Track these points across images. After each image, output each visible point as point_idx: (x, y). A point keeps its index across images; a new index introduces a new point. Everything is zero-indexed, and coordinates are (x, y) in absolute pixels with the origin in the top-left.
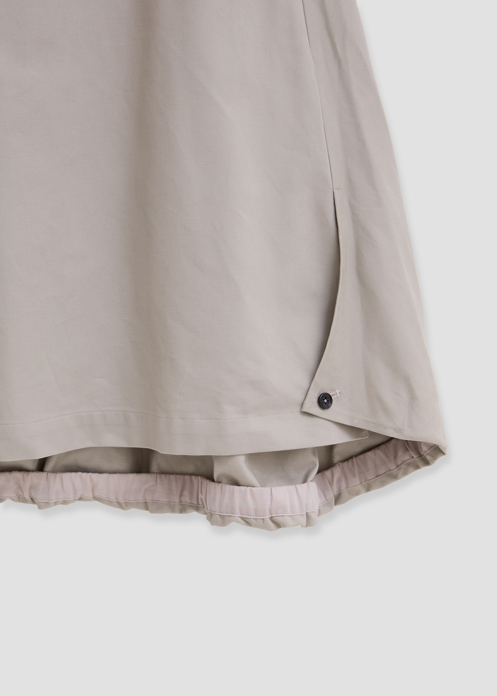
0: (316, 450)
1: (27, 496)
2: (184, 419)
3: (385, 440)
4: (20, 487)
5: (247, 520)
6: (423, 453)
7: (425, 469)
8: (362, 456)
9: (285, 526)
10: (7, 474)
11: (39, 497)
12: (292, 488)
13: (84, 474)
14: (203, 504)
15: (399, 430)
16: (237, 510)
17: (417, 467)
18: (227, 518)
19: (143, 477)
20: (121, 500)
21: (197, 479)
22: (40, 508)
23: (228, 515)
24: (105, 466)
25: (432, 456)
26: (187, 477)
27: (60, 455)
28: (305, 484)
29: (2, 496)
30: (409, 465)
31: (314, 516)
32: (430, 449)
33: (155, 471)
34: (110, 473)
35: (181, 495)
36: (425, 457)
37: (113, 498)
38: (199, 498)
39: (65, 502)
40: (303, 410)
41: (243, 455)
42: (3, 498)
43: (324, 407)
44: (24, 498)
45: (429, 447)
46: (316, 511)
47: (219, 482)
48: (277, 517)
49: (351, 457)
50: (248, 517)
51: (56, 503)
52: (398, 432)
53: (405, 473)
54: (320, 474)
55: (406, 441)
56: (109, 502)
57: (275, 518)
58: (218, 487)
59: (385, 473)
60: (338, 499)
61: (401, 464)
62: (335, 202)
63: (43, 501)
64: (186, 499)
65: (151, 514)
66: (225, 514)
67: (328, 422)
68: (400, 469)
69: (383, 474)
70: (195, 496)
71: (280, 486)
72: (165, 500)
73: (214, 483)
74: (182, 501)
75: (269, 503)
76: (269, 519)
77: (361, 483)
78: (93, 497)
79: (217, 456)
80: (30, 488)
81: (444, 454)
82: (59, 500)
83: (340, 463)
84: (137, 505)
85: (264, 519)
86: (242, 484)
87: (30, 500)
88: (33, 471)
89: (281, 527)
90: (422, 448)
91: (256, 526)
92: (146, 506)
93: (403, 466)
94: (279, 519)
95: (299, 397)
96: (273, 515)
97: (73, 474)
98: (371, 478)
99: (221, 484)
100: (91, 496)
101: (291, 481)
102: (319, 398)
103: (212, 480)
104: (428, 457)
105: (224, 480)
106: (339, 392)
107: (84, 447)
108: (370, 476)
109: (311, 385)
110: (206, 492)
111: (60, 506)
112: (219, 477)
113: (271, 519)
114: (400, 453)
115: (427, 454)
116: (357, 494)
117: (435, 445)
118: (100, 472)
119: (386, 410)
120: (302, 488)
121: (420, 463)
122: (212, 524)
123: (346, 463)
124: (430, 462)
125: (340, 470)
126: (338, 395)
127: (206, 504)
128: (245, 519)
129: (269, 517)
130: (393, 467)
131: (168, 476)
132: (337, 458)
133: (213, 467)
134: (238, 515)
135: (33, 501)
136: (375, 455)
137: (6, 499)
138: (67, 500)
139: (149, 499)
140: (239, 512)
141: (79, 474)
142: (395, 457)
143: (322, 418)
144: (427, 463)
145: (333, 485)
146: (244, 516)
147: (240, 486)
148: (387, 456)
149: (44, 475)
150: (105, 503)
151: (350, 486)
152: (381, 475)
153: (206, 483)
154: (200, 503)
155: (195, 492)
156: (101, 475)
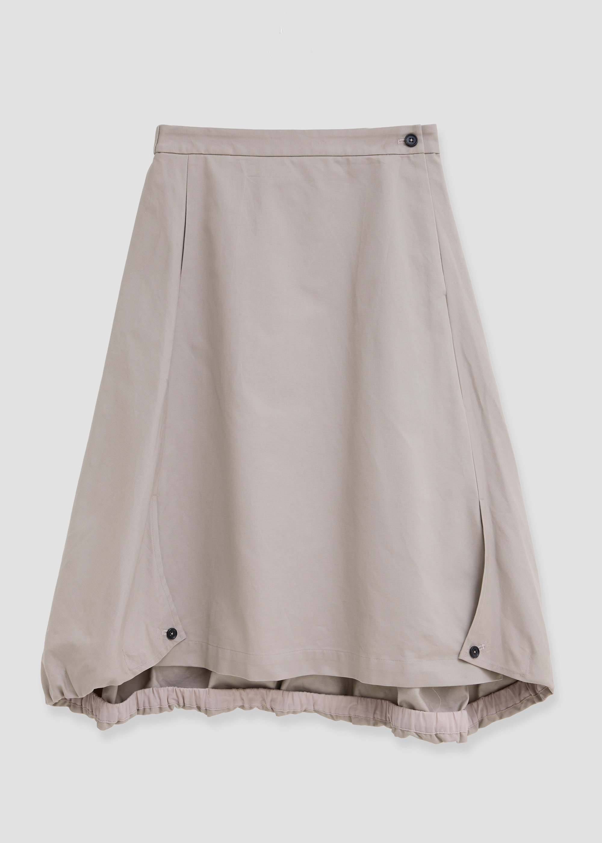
0: (467, 687)
1: (269, 707)
2: (378, 659)
3: (513, 681)
4: (264, 700)
5: (420, 735)
6: (537, 692)
7: (538, 704)
8: (498, 693)
9: (445, 741)
10: (255, 690)
11: (277, 707)
12: (451, 714)
13: (308, 694)
14: (390, 721)
15: (523, 675)
16: (413, 727)
17: (534, 703)
18: (406, 732)
19: (349, 698)
20: (333, 714)
21: (386, 703)
22: (277, 715)
23: (407, 730)
24: (323, 688)
25: (543, 695)
26: (379, 701)
27: (292, 679)
28: (460, 712)
29: (252, 705)
30: (528, 700)
31: (465, 735)
32: (542, 689)
33: (357, 695)
34: (326, 694)
35: (374, 713)
36: (539, 695)
37: (327, 712)
38: (387, 716)
39: (294, 712)
40: (460, 658)
41: (418, 688)
42: (252, 707)
43: (474, 656)
44: (267, 707)
45: (542, 688)
46: (466, 732)
47: (401, 706)
48: (440, 734)
49: (491, 693)
50: (420, 732)
51: (288, 713)
52: (523, 676)
53: (526, 707)
54: (469, 705)
55: (528, 683)
56: (325, 715)
57: (438, 735)
58: (401, 709)
59: (512, 706)
60: (481, 724)
61: (523, 700)
62: (481, 508)
63: (279, 711)
64: (378, 716)
65: (353, 725)
66: (405, 729)
67: (476, 668)
68: (522, 703)
69: (511, 706)
70: (384, 715)
71: (442, 712)
72: (363, 716)
73: (398, 706)
74: (375, 717)
75: (435, 724)
76: (434, 735)
77: (496, 712)
78: (314, 710)
79: (400, 688)
80: (271, 701)
81: (552, 693)
82: (291, 711)
83: (483, 697)
84: (344, 718)
85: (431, 735)
86: (417, 709)
87: (271, 709)
88: (273, 689)
89: (442, 742)
90: (538, 689)
91: (425, 740)
92: (350, 719)
93: (525, 701)
94: (442, 736)
95: (457, 649)
96: (438, 733)
97: (301, 693)
98: (503, 709)
99: (402, 708)
100: (313, 709)
101: (450, 709)
102: (471, 649)
103: (397, 704)
104: (541, 696)
105: (405, 705)
106: (484, 646)
107: (309, 675)
108: (503, 708)
109: (466, 640)
110: (392, 712)
111: (291, 715)
112: (401, 703)
113: (436, 735)
114: (523, 692)
115: (541, 693)
116: (494, 720)
117: (546, 687)
118: (320, 693)
119: (515, 661)
120: (458, 714)
121: (535, 700)
122: (396, 736)
123: (487, 697)
124: (542, 699)
125: (483, 702)
126: (484, 648)
127: (392, 721)
128: (418, 734)
129: (434, 734)
130: (518, 702)
131: (366, 699)
132: (481, 694)
133: (397, 695)
134: (413, 730)
135: (272, 710)
136: (506, 692)
137: (254, 708)
138: (295, 711)
139: (352, 714)
140: (414, 729)
141: (305, 693)
142: (520, 694)
143: (472, 664)
144: (540, 700)
145: (478, 713)
146: (418, 732)
147: (415, 710)
148: (514, 693)
149: (280, 692)
150: (321, 715)
151: (489, 715)
152: (510, 707)
153: (392, 706)
154: (388, 720)
155: (384, 712)
156: (320, 694)
